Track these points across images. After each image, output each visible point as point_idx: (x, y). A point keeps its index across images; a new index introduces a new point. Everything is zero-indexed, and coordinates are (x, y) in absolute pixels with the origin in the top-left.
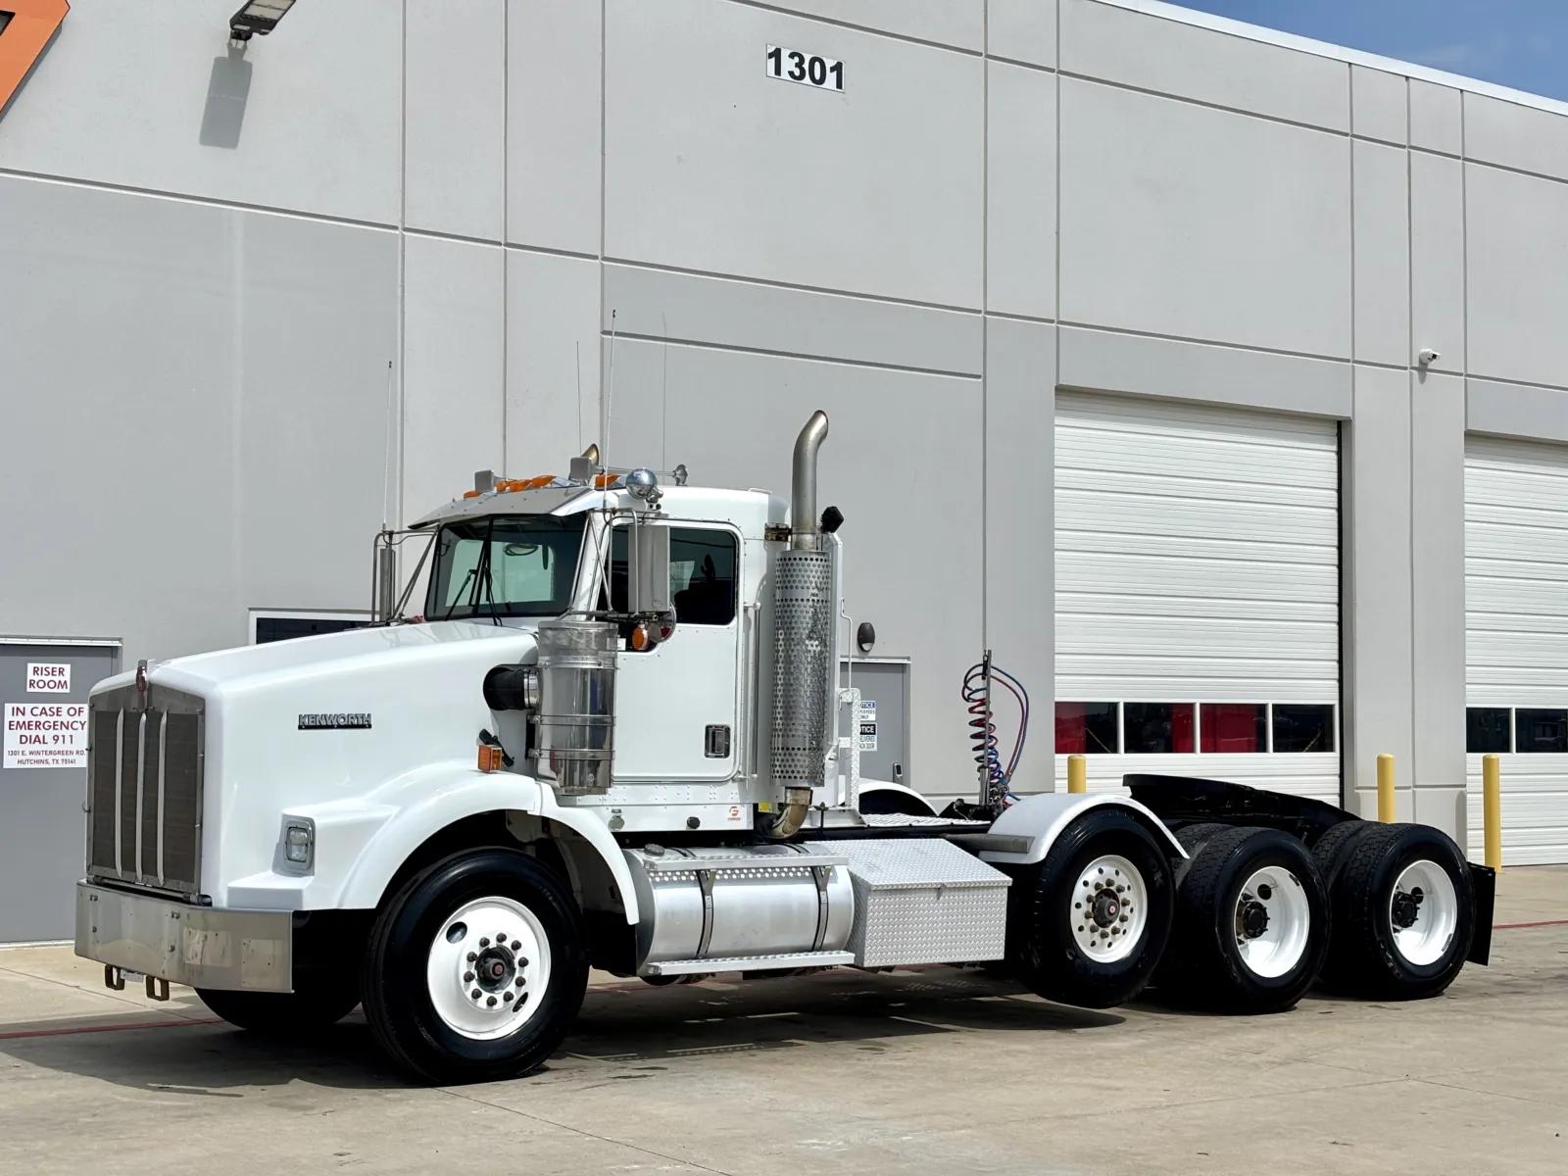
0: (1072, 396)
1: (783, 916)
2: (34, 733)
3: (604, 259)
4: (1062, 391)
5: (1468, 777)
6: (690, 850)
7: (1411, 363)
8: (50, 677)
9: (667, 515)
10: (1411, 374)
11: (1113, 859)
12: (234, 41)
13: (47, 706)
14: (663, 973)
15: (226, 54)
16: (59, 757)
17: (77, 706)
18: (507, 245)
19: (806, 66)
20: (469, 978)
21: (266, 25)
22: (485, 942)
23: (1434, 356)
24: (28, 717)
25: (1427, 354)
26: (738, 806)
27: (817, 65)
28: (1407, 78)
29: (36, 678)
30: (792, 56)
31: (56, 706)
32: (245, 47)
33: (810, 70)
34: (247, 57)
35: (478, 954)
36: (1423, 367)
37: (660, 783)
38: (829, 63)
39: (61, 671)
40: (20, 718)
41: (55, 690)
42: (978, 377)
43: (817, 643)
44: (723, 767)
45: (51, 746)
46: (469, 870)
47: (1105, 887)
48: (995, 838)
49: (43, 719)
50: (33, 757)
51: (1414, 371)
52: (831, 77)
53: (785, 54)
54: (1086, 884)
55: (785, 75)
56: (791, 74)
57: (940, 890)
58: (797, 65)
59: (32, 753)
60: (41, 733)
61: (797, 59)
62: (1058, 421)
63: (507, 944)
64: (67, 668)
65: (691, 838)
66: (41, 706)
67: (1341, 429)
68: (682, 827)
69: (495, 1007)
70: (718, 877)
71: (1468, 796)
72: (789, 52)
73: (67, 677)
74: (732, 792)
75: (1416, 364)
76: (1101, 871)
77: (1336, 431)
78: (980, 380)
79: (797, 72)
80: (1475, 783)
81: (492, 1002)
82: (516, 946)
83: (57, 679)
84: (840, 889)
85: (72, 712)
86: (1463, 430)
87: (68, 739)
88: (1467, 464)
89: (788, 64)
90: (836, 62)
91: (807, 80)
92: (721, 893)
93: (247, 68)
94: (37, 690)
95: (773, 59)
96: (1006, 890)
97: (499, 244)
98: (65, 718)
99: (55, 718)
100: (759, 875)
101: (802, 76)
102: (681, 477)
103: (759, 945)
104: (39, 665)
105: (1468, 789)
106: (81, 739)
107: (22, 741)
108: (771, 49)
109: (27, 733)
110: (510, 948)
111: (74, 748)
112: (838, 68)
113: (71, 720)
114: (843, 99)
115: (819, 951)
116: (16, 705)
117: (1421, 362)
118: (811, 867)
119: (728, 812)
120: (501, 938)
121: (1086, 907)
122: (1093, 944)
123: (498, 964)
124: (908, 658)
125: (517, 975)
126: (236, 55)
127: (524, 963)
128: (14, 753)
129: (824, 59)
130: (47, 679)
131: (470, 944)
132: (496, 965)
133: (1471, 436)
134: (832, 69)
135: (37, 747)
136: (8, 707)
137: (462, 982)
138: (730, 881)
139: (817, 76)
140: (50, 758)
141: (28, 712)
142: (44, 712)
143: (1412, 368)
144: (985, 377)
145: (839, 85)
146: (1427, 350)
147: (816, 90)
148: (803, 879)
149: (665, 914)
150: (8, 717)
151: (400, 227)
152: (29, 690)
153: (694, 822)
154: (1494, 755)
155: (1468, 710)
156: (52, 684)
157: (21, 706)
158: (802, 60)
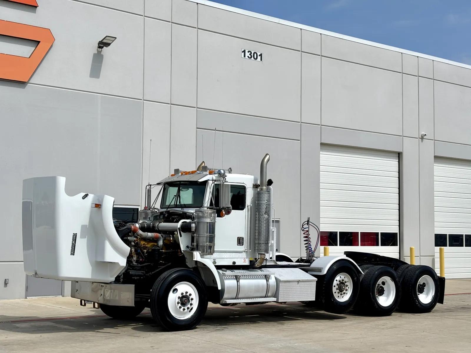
0: (325, 146)
1: (258, 288)
3: (197, 108)
4: (322, 144)
5: (435, 254)
6: (234, 270)
7: (419, 137)
9: (228, 181)
10: (419, 140)
11: (344, 274)
12: (99, 49)
14: (227, 303)
15: (96, 52)
18: (171, 104)
19: (252, 55)
20: (178, 303)
21: (108, 45)
22: (182, 294)
23: (425, 135)
25: (423, 134)
26: (246, 259)
27: (255, 54)
28: (418, 57)
30: (248, 52)
32: (102, 50)
33: (253, 56)
34: (102, 53)
35: (181, 297)
36: (422, 138)
37: (225, 252)
38: (259, 54)
42: (299, 140)
43: (267, 215)
44: (242, 248)
46: (178, 275)
47: (342, 281)
48: (312, 268)
51: (420, 139)
52: (259, 58)
53: (247, 51)
54: (337, 280)
55: (246, 57)
56: (248, 57)
57: (298, 282)
58: (250, 54)
61: (250, 53)
62: (321, 153)
63: (188, 294)
65: (233, 267)
67: (399, 155)
68: (231, 264)
69: (185, 311)
70: (241, 277)
71: (435, 259)
74: (244, 255)
75: (420, 137)
76: (340, 277)
77: (398, 156)
78: (300, 141)
79: (250, 56)
80: (437, 255)
81: (184, 309)
82: (190, 295)
84: (272, 281)
86: (434, 155)
88: (434, 165)
89: (247, 54)
91: (253, 58)
92: (242, 282)
93: (102, 56)
95: (243, 53)
96: (316, 282)
97: (169, 104)
100: (251, 277)
101: (251, 57)
102: (230, 171)
103: (252, 296)
105: (435, 257)
108: (243, 50)
110: (189, 295)
112: (261, 55)
114: (263, 64)
115: (267, 297)
117: (422, 136)
118: (265, 275)
119: (243, 260)
120: (187, 293)
121: (337, 287)
122: (338, 297)
123: (186, 299)
124: (280, 219)
125: (190, 303)
126: (99, 53)
127: (192, 299)
129: (257, 53)
131: (179, 294)
132: (185, 300)
133: (436, 157)
134: (259, 56)
137: (177, 304)
138: (244, 279)
139: (255, 57)
143: (419, 138)
144: (301, 140)
145: (261, 60)
146: (423, 133)
147: (255, 61)
148: (263, 278)
149: (227, 287)
151: (142, 99)
153: (234, 263)
154: (442, 247)
155: (435, 234)
158: (251, 53)
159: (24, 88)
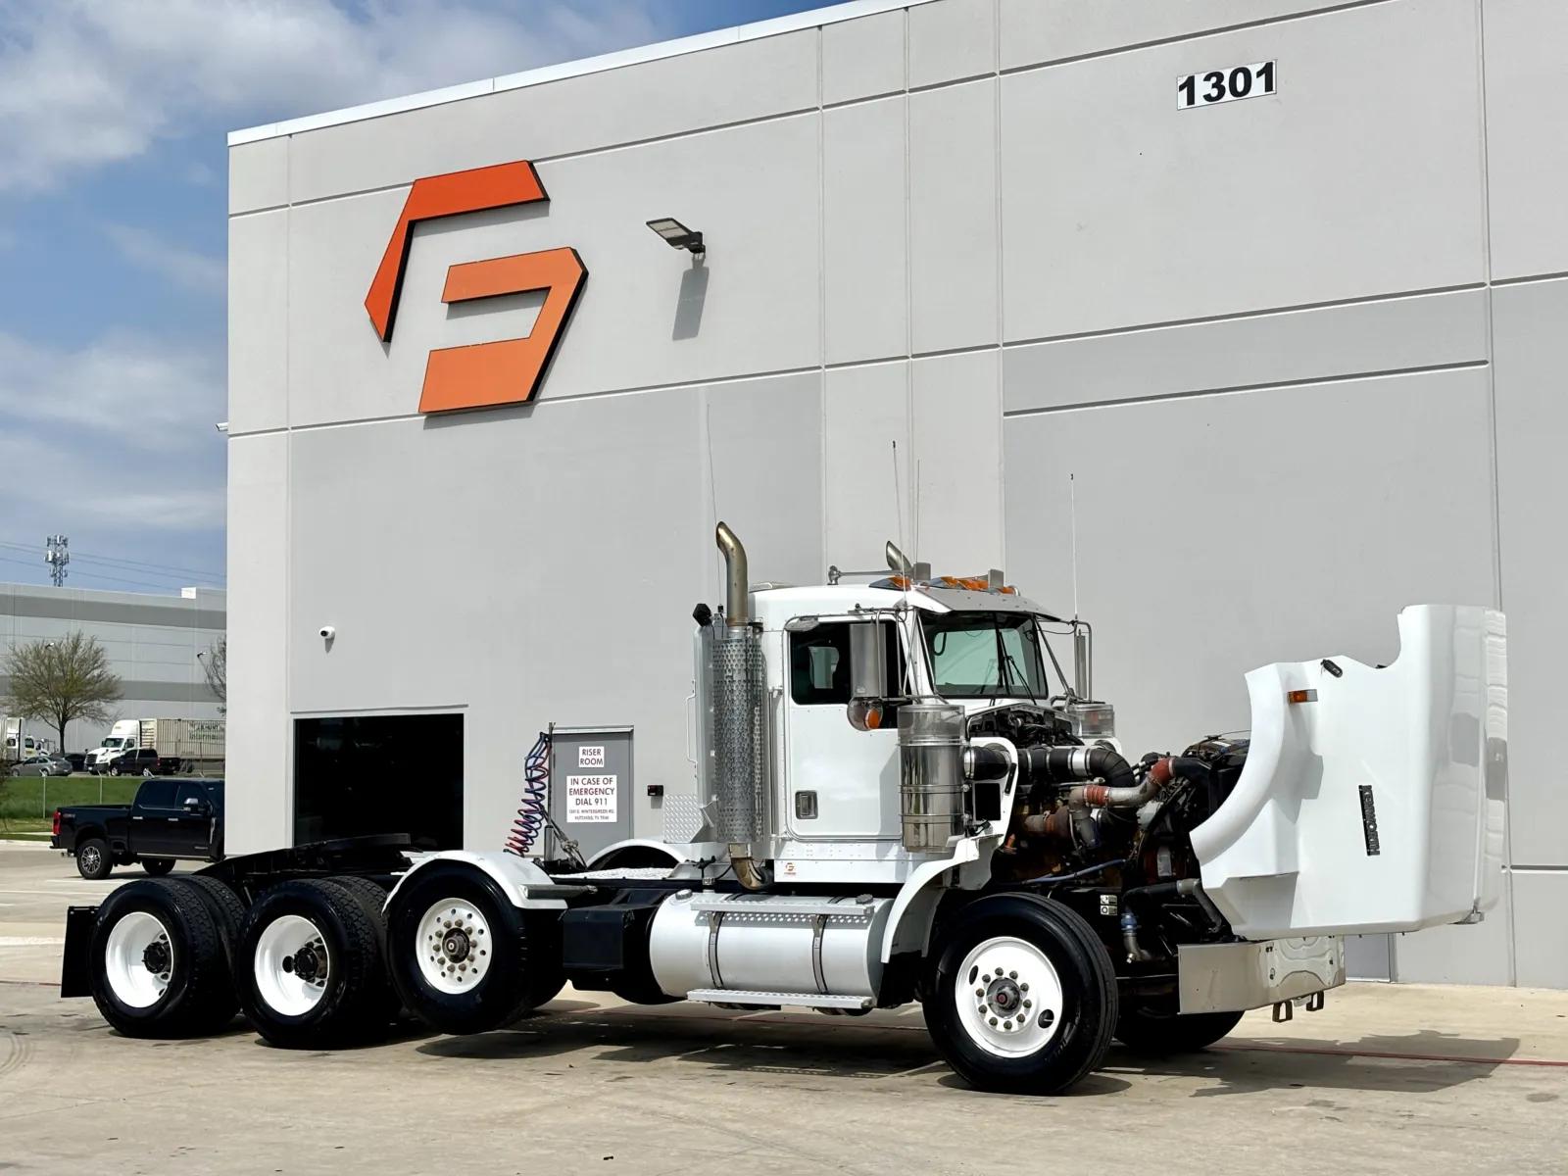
2: (584, 797)
3: (1005, 345)
8: (593, 756)
12: (696, 255)
13: (591, 777)
15: (691, 267)
16: (599, 815)
17: (608, 777)
18: (912, 356)
19: (1226, 83)
24: (580, 786)
27: (1240, 77)
29: (585, 757)
30: (1207, 78)
31: (596, 777)
32: (704, 257)
33: (1230, 85)
34: (705, 265)
38: (1254, 69)
39: (599, 753)
40: (576, 787)
41: (596, 766)
42: (1484, 362)
45: (594, 807)
49: (589, 786)
50: (585, 815)
52: (1258, 84)
53: (1200, 79)
55: (1199, 100)
56: (1208, 97)
58: (1214, 86)
59: (583, 811)
60: (588, 797)
61: (1214, 80)
64: (602, 748)
66: (587, 777)
72: (1204, 75)
73: (602, 756)
78: (1485, 366)
79: (1214, 93)
83: (596, 757)
85: (606, 781)
87: (604, 801)
89: (1203, 88)
90: (1264, 65)
91: (1228, 96)
94: (585, 766)
95: (1185, 90)
98: (602, 786)
99: (596, 786)
101: (1221, 95)
104: (586, 748)
106: (612, 801)
107: (578, 802)
108: (1183, 81)
109: (580, 797)
111: (608, 808)
112: (1267, 71)
113: (605, 787)
114: (1278, 100)
116: (573, 777)
126: (698, 265)
128: (573, 812)
129: (1249, 67)
130: (590, 757)
134: (1259, 74)
135: (586, 807)
136: (569, 778)
139: (1241, 87)
140: (593, 815)
141: (580, 782)
142: (589, 782)
144: (1492, 361)
145: (1269, 87)
147: (1241, 102)
150: (569, 786)
151: (821, 365)
152: (581, 766)
156: (593, 762)
157: (576, 777)
158: (1220, 77)
159: (529, 416)
